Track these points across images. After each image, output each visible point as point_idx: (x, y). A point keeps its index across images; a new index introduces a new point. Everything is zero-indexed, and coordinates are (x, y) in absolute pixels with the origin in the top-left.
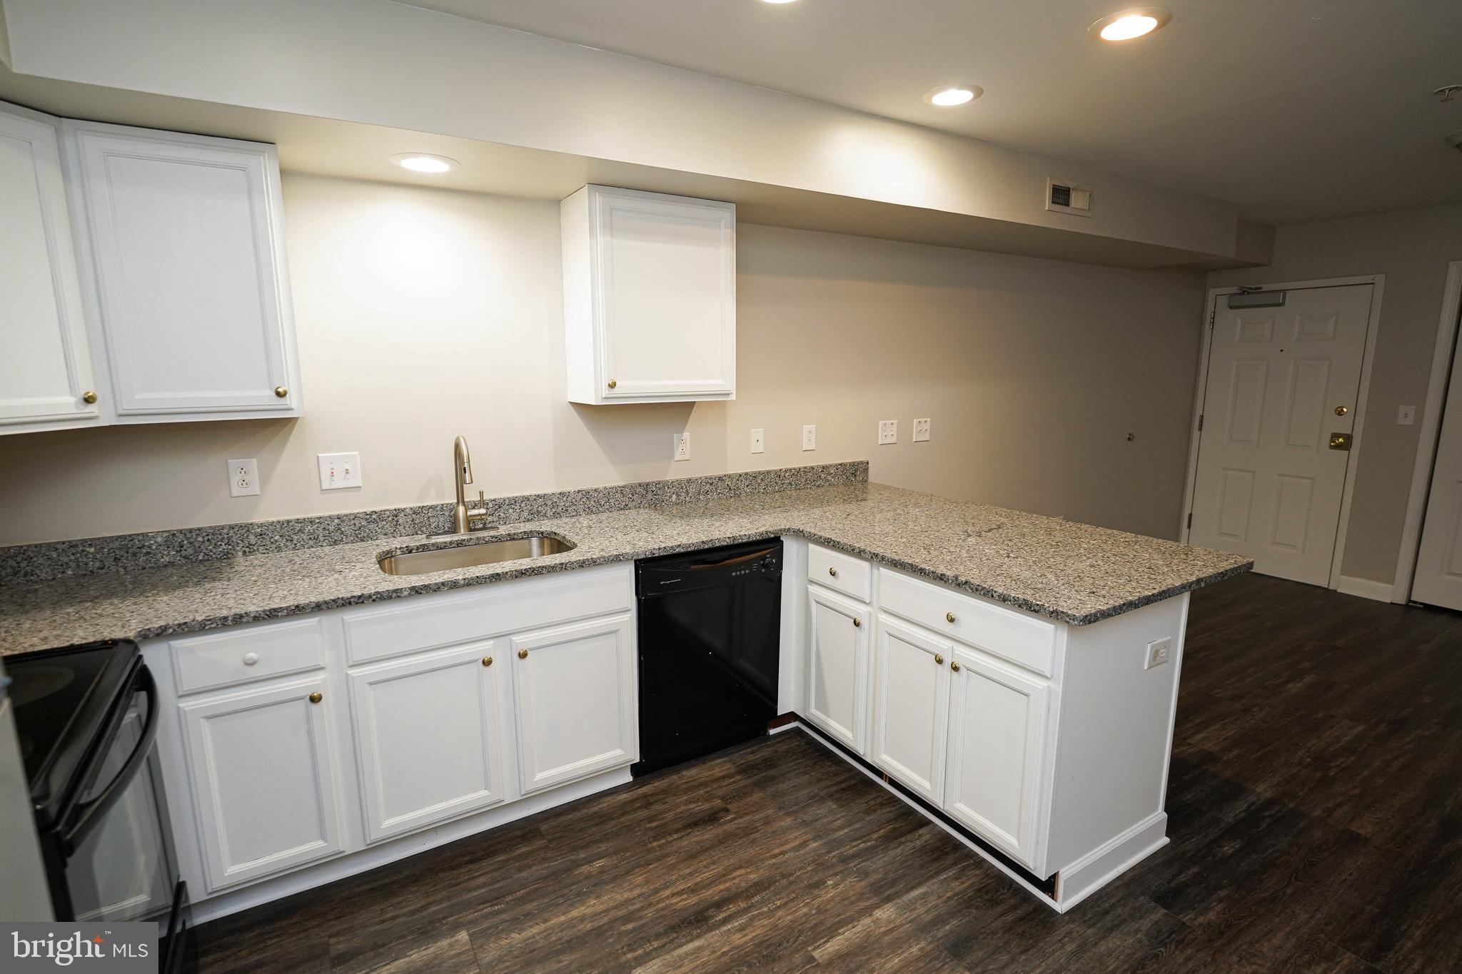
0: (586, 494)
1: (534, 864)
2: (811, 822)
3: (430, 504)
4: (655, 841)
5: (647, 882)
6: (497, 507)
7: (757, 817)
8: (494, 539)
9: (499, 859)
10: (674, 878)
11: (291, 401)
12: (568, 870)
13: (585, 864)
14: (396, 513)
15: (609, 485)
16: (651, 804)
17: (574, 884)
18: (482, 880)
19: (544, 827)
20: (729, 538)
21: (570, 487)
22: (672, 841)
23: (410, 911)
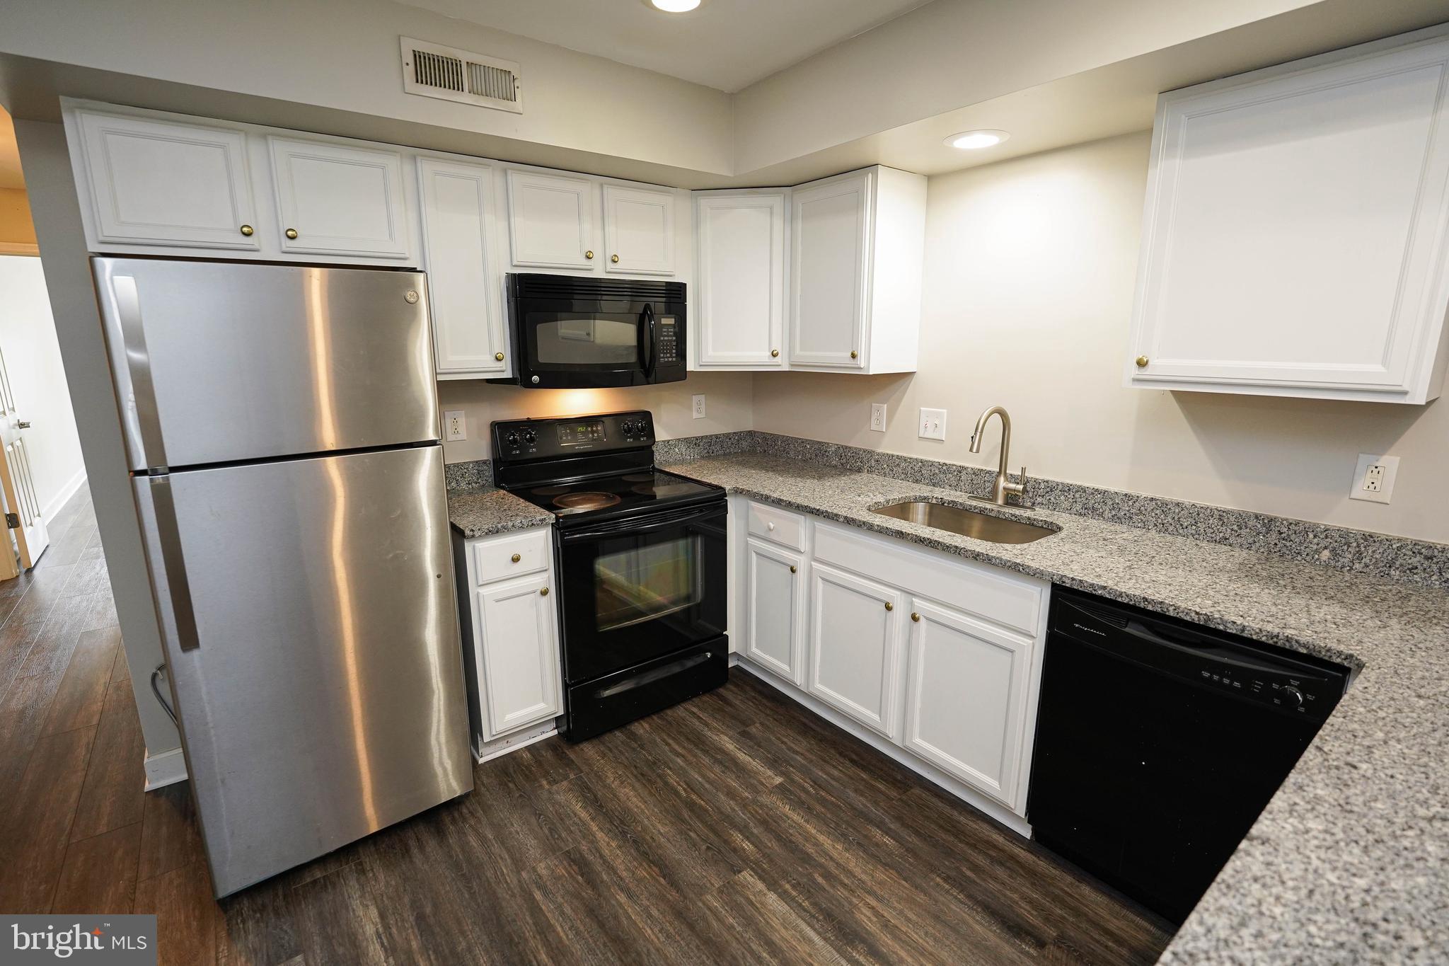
1: (866, 797)
3: (988, 469)
4: (942, 878)
5: (880, 883)
6: (1048, 489)
9: (862, 775)
10: (897, 905)
11: (861, 362)
12: (870, 821)
13: (882, 831)
14: (962, 469)
17: (854, 829)
18: (836, 773)
19: (917, 791)
21: (1145, 493)
22: (951, 894)
23: (792, 748)
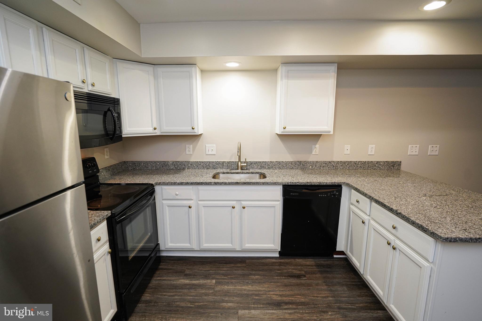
0: (279, 163)
1: (240, 270)
2: (334, 291)
3: (232, 161)
4: (277, 277)
5: (268, 287)
6: (251, 164)
7: (314, 282)
8: (247, 173)
9: (232, 265)
10: (277, 289)
11: (196, 130)
12: (248, 275)
13: (253, 275)
14: (223, 162)
15: (287, 160)
16: (281, 265)
17: (247, 280)
18: (225, 269)
19: (247, 261)
20: (318, 182)
21: (274, 160)
22: (282, 279)
23: (205, 270)
